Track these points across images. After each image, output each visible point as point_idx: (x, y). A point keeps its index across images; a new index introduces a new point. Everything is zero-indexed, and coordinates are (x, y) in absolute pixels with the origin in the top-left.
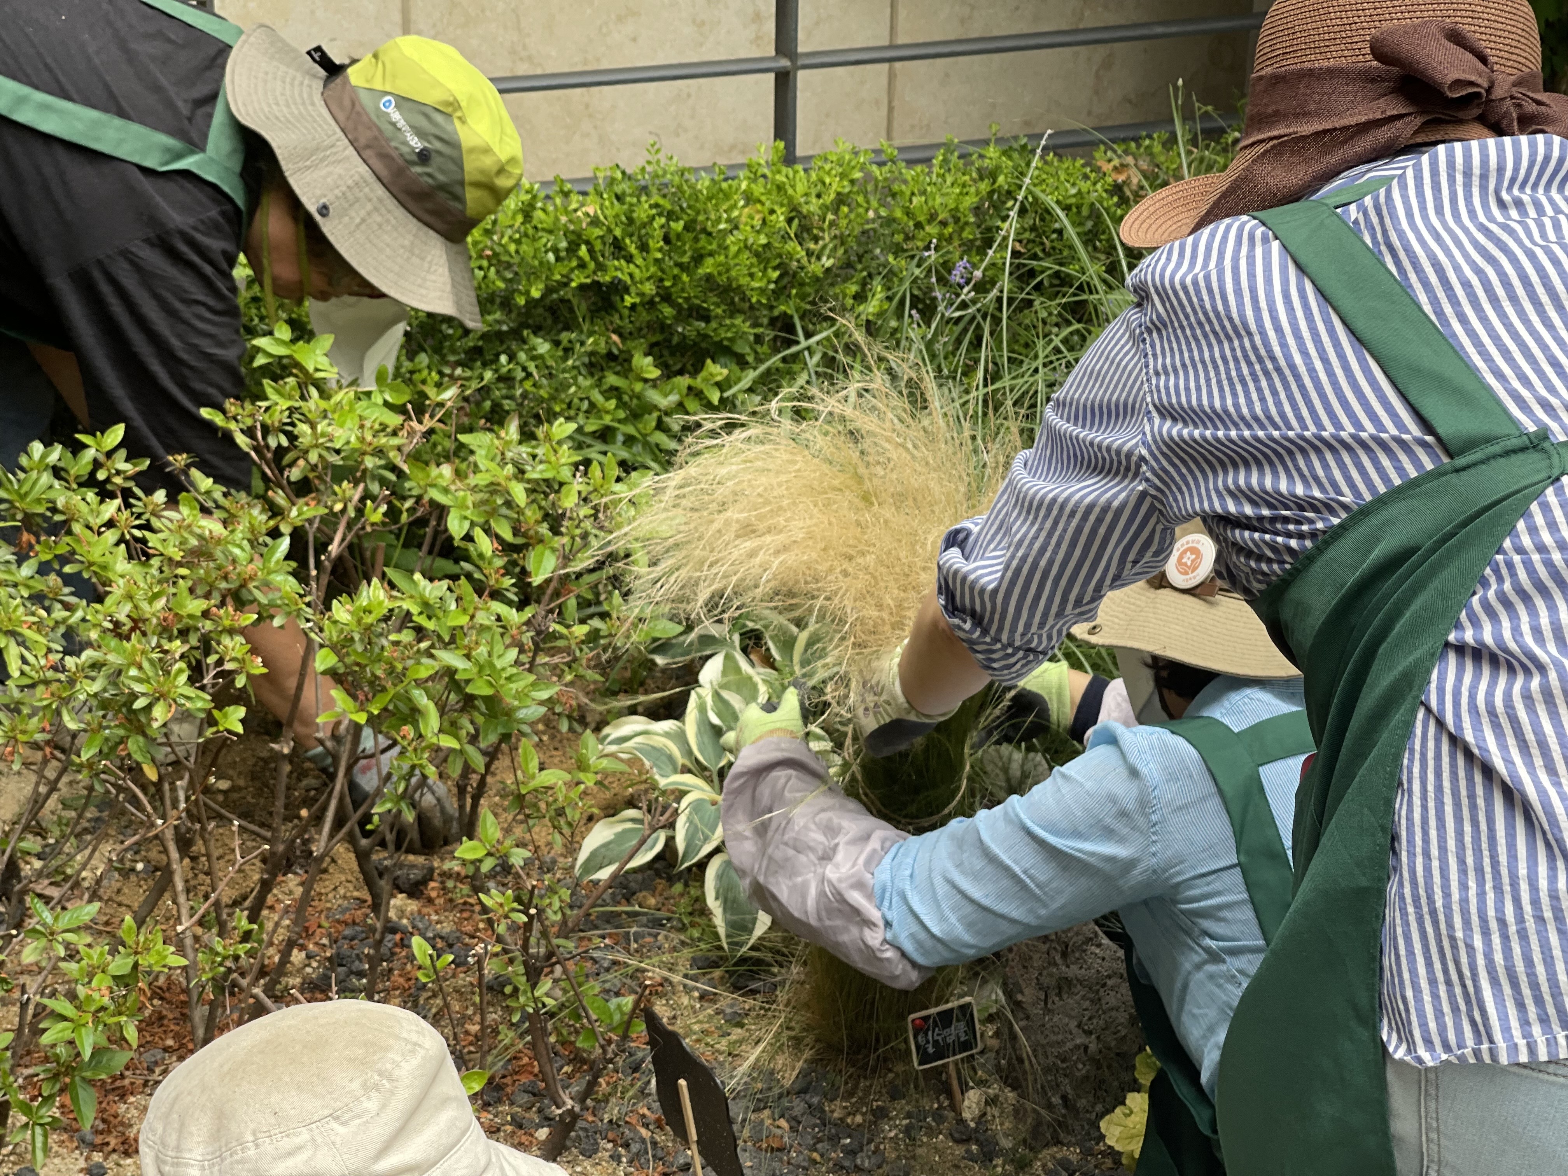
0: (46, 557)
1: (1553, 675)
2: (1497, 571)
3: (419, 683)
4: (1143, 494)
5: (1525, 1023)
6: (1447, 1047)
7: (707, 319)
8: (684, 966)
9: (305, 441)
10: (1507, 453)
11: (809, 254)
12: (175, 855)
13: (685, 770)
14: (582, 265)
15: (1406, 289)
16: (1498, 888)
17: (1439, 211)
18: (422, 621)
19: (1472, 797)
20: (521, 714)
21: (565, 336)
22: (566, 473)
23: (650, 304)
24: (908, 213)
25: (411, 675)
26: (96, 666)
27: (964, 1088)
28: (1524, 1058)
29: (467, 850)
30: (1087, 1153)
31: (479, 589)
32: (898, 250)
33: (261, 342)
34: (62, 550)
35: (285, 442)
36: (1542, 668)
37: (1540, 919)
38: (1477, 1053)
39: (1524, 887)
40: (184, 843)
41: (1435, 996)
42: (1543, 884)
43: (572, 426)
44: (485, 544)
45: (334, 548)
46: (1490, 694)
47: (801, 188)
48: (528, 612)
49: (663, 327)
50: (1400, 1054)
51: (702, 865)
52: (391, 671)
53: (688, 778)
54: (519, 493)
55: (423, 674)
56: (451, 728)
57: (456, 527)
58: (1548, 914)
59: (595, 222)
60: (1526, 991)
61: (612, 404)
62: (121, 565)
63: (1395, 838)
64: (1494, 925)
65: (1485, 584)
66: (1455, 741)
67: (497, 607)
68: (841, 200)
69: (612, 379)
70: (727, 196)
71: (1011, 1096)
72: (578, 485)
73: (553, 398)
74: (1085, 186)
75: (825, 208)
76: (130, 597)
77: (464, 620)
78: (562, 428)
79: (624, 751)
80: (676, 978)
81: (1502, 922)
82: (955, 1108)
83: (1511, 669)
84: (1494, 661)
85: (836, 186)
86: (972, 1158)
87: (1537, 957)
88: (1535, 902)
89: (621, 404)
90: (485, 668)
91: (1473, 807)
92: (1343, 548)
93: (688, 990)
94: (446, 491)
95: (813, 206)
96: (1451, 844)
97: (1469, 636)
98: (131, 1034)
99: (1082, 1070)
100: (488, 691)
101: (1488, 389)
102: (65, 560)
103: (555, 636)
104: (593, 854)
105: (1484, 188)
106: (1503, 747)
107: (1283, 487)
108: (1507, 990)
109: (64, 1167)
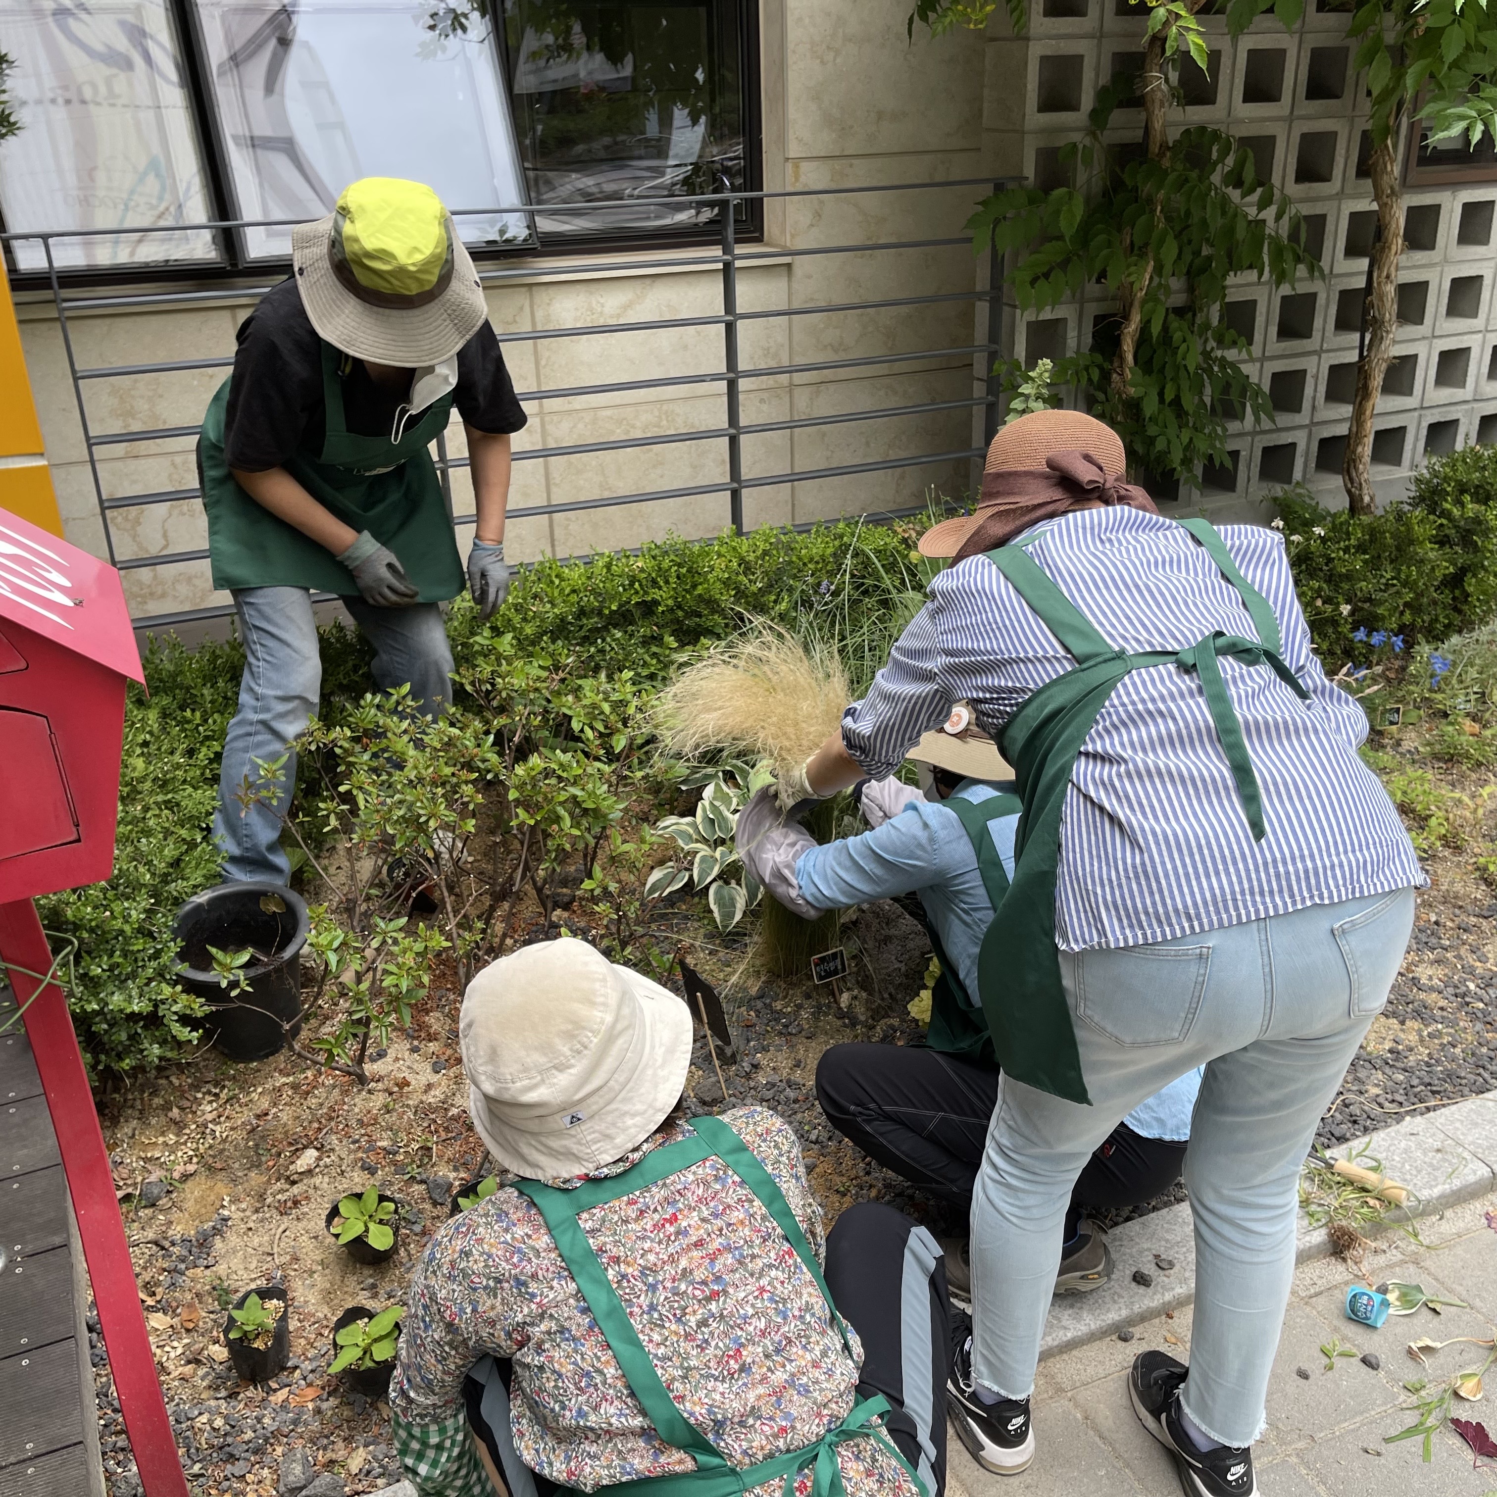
0: (375, 750)
1: (1131, 766)
2: (1102, 716)
3: (561, 804)
4: (937, 691)
5: (1122, 928)
6: (1085, 942)
7: (700, 616)
8: (701, 936)
9: (500, 686)
10: (1105, 661)
11: (750, 581)
12: (446, 894)
13: (697, 841)
14: (637, 593)
15: (1055, 584)
16: (1108, 864)
17: (1071, 547)
18: (560, 772)
19: (1095, 822)
20: (611, 816)
21: (630, 628)
22: (629, 697)
23: (671, 610)
24: (800, 559)
25: (556, 800)
26: (401, 802)
27: (841, 992)
28: (1122, 945)
29: (587, 884)
30: (903, 1021)
31: (587, 755)
32: (795, 577)
33: (478, 639)
34: (382, 746)
35: (489, 687)
36: (1125, 761)
37: (1128, 878)
38: (1099, 943)
39: (1120, 863)
40: (451, 888)
41: (1079, 918)
42: (1129, 861)
43: (632, 673)
44: (589, 733)
45: (516, 739)
46: (1101, 774)
47: (744, 548)
48: (613, 767)
49: (678, 621)
50: (1063, 947)
51: (707, 888)
52: (546, 798)
53: (699, 845)
54: (606, 708)
55: (562, 799)
56: (576, 825)
57: (576, 726)
58: (1131, 875)
59: (642, 570)
60: (1122, 913)
61: (654, 662)
62: (412, 752)
63: (1060, 846)
64: (1106, 882)
65: (1097, 722)
66: (1086, 797)
67: (598, 764)
68: (765, 553)
69: (654, 649)
70: (708, 554)
71: (864, 994)
72: (635, 702)
73: (625, 660)
74: (888, 540)
75: (757, 558)
76: (416, 767)
77: (580, 771)
78: (627, 674)
79: (667, 833)
80: (697, 943)
81: (1110, 881)
82: (836, 1002)
83: (1111, 762)
84: (1103, 759)
85: (762, 546)
86: (845, 1026)
87: (1127, 896)
88: (1126, 870)
89: (659, 661)
90: (592, 794)
91: (1095, 827)
92: (1029, 711)
93: (703, 950)
94: (570, 708)
95: (751, 557)
96: (1085, 845)
97: (1090, 748)
98: (426, 980)
99: (898, 981)
100: (593, 806)
101: (1096, 631)
102: (384, 750)
103: (626, 777)
104: (654, 885)
105: (1093, 534)
106: (1109, 799)
107: (1003, 684)
108: (1113, 913)
109: (399, 1048)
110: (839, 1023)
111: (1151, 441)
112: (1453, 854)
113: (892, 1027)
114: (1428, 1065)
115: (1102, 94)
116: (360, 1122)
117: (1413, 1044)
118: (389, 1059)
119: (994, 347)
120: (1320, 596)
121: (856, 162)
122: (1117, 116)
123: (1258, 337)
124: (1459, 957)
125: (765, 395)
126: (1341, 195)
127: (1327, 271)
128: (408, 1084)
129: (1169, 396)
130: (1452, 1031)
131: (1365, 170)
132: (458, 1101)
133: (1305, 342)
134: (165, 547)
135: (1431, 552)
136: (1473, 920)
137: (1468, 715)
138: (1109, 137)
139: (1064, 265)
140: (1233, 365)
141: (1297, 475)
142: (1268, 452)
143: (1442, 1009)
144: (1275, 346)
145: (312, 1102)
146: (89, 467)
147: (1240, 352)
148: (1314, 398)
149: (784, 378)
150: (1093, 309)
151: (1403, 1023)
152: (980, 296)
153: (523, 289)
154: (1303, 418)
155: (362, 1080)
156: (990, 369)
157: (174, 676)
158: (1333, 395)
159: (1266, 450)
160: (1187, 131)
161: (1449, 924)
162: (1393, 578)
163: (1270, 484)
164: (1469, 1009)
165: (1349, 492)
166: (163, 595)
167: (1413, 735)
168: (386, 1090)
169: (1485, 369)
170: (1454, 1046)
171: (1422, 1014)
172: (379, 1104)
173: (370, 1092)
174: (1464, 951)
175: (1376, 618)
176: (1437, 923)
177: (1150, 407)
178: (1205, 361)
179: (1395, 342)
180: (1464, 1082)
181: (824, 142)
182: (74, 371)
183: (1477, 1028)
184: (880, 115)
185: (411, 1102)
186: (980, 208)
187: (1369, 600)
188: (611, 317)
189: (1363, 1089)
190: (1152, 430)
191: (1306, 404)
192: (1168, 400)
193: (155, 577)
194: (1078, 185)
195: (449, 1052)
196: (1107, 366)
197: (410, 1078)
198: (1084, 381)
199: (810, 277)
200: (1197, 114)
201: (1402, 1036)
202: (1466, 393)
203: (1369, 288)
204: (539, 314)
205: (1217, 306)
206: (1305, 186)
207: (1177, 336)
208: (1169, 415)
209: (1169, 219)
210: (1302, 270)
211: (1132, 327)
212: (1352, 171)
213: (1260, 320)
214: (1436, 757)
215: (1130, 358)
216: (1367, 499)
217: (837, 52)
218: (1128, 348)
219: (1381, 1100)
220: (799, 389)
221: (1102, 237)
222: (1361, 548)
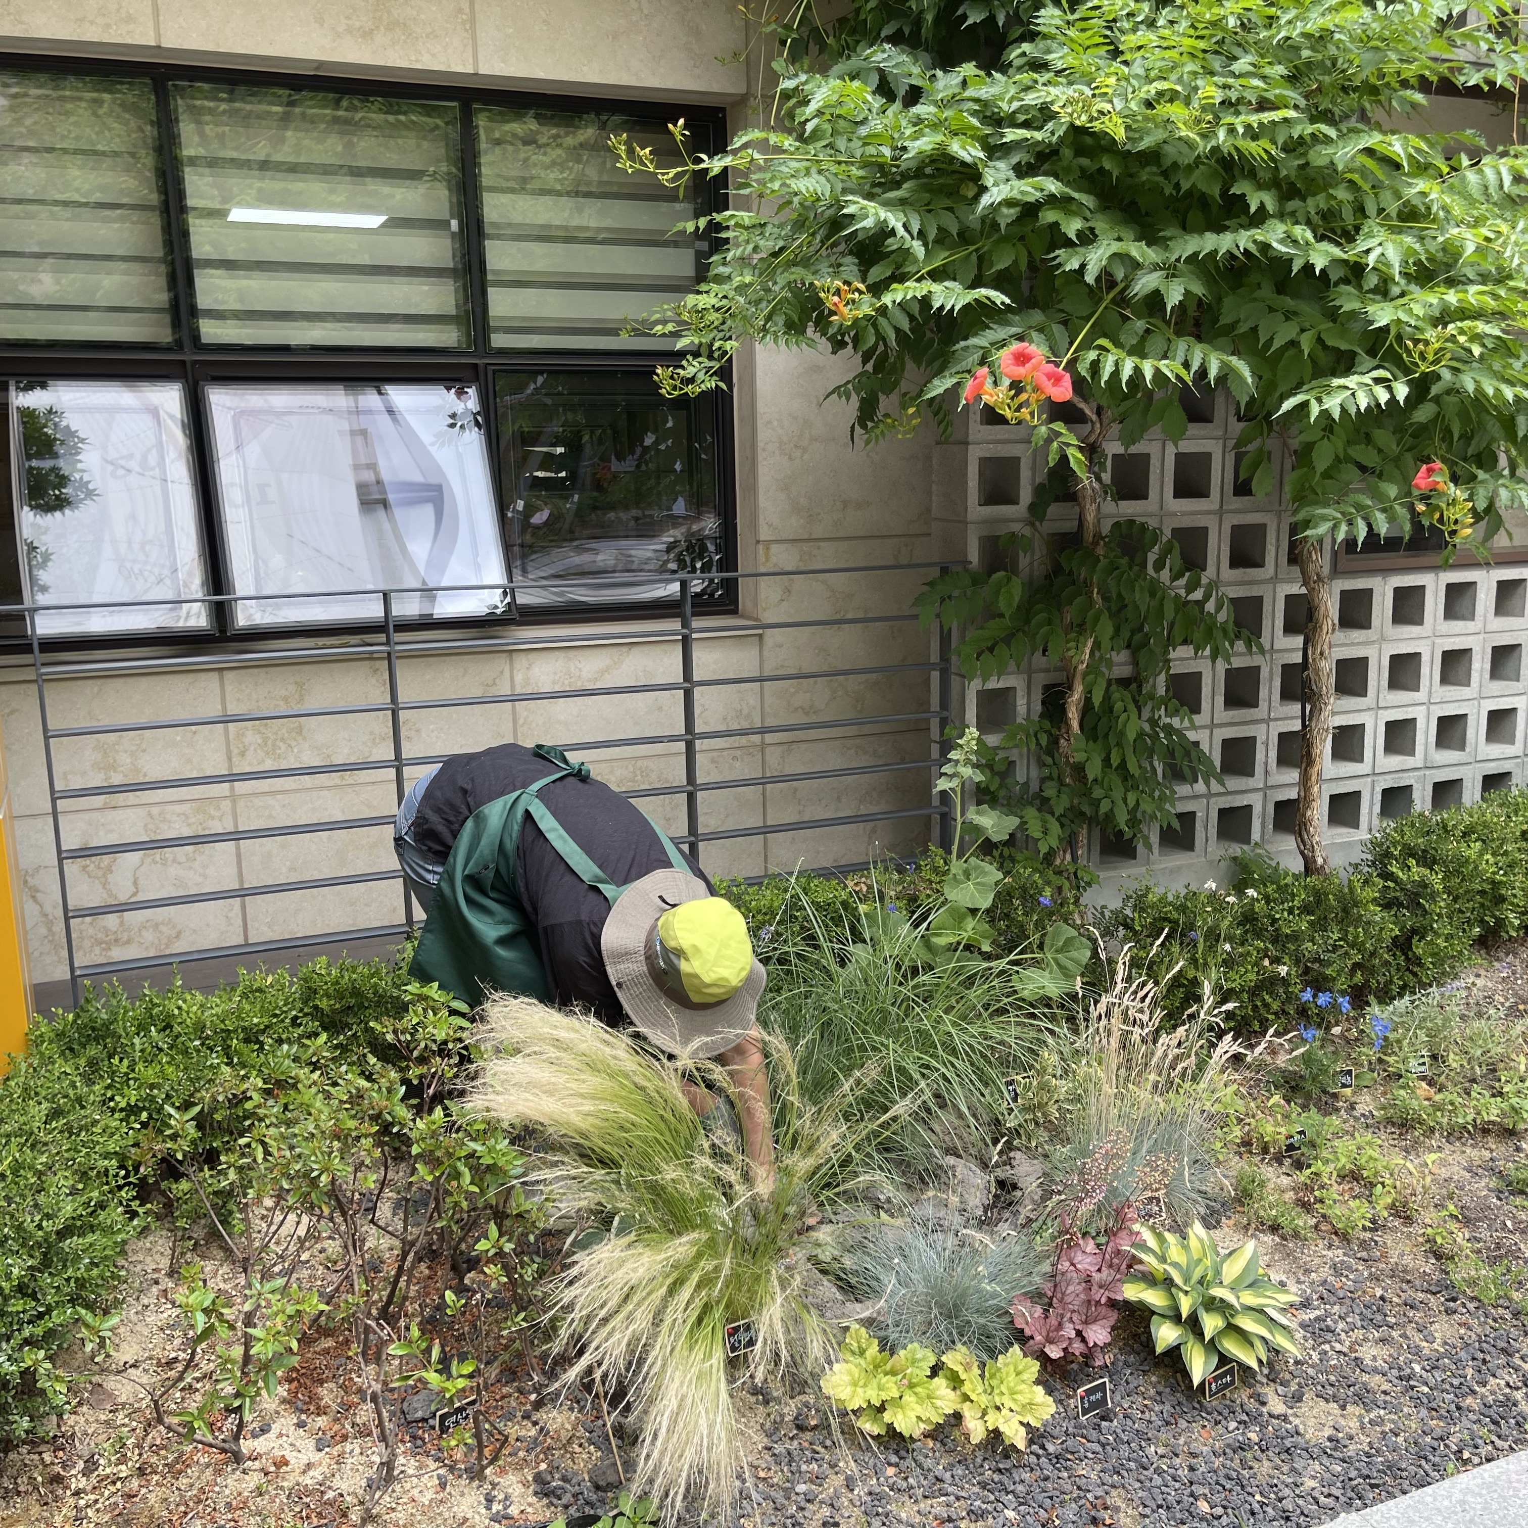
3: (462, 1159)
9: (419, 1037)
20: (511, 1173)
25: (457, 1155)
29: (483, 1245)
34: (290, 1098)
45: (430, 1091)
52: (447, 1153)
55: (463, 1154)
56: (475, 1181)
62: (318, 1104)
74: (836, 893)
77: (484, 1125)
86: (759, 1403)
90: (491, 1150)
98: (295, 1345)
109: (286, 1422)
110: (753, 1399)
111: (1096, 803)
112: (1404, 1224)
113: (806, 1405)
114: (1368, 1455)
115: (1039, 490)
116: (229, 1505)
117: (1353, 1432)
118: (272, 1435)
119: (945, 713)
120: (1266, 956)
121: (822, 544)
122: (1054, 510)
123: (1205, 705)
124: (1404, 1336)
125: (738, 753)
126: (1275, 579)
127: (1267, 647)
128: (286, 1464)
129: (1115, 761)
130: (1393, 1417)
131: (1295, 557)
132: (337, 1483)
133: (1253, 710)
134: (135, 894)
135: (1376, 913)
136: (1421, 1296)
137: (1423, 1078)
138: (1047, 527)
139: (1008, 640)
140: (1179, 732)
141: (1256, 835)
142: (1223, 813)
143: (1385, 1393)
144: (1222, 715)
145: (183, 1482)
146: (51, 819)
147: (1182, 721)
148: (1266, 763)
149: (756, 738)
150: (1040, 680)
151: (1343, 1408)
152: (933, 667)
153: (504, 655)
154: (1257, 781)
155: (237, 1458)
156: (942, 734)
157: (107, 1025)
158: (1284, 760)
159: (1222, 812)
160: (1117, 524)
161: (1395, 1299)
162: (1340, 939)
163: (1227, 844)
164: (1414, 1393)
165: (1302, 853)
166: (128, 942)
167: (1368, 1099)
168: (262, 1470)
169: (1433, 739)
170: (1397, 1435)
171: (1364, 1397)
172: (252, 1486)
173: (244, 1472)
174: (1410, 1331)
175: (1326, 978)
176: (1382, 1298)
177: (1094, 770)
178: (1152, 728)
179: (1334, 713)
180: (1404, 1474)
181: (794, 526)
182: (45, 729)
183: (1421, 1415)
184: (845, 504)
185: (285, 1484)
186: (927, 588)
187: (1318, 960)
188: (589, 681)
189: (1299, 1481)
190: (1097, 793)
191: (1259, 769)
192: (1115, 765)
193: (122, 923)
194: (1021, 567)
195: (337, 1427)
196: (1054, 731)
197: (290, 1456)
198: (1033, 745)
199: (780, 646)
200: (1129, 508)
201: (1343, 1422)
202: (1417, 760)
203: (1305, 664)
204: (519, 678)
205: (1162, 678)
206: (1239, 573)
207: (1119, 706)
208: (1116, 780)
209: (1106, 598)
210: (1240, 646)
211: (1076, 696)
212: (1284, 559)
213: (1206, 691)
214: (1390, 1121)
215: (1075, 724)
216: (1320, 861)
217: (805, 450)
218: (1073, 715)
219: (1316, 1494)
220: (772, 748)
221: (1043, 616)
222: (1306, 909)
